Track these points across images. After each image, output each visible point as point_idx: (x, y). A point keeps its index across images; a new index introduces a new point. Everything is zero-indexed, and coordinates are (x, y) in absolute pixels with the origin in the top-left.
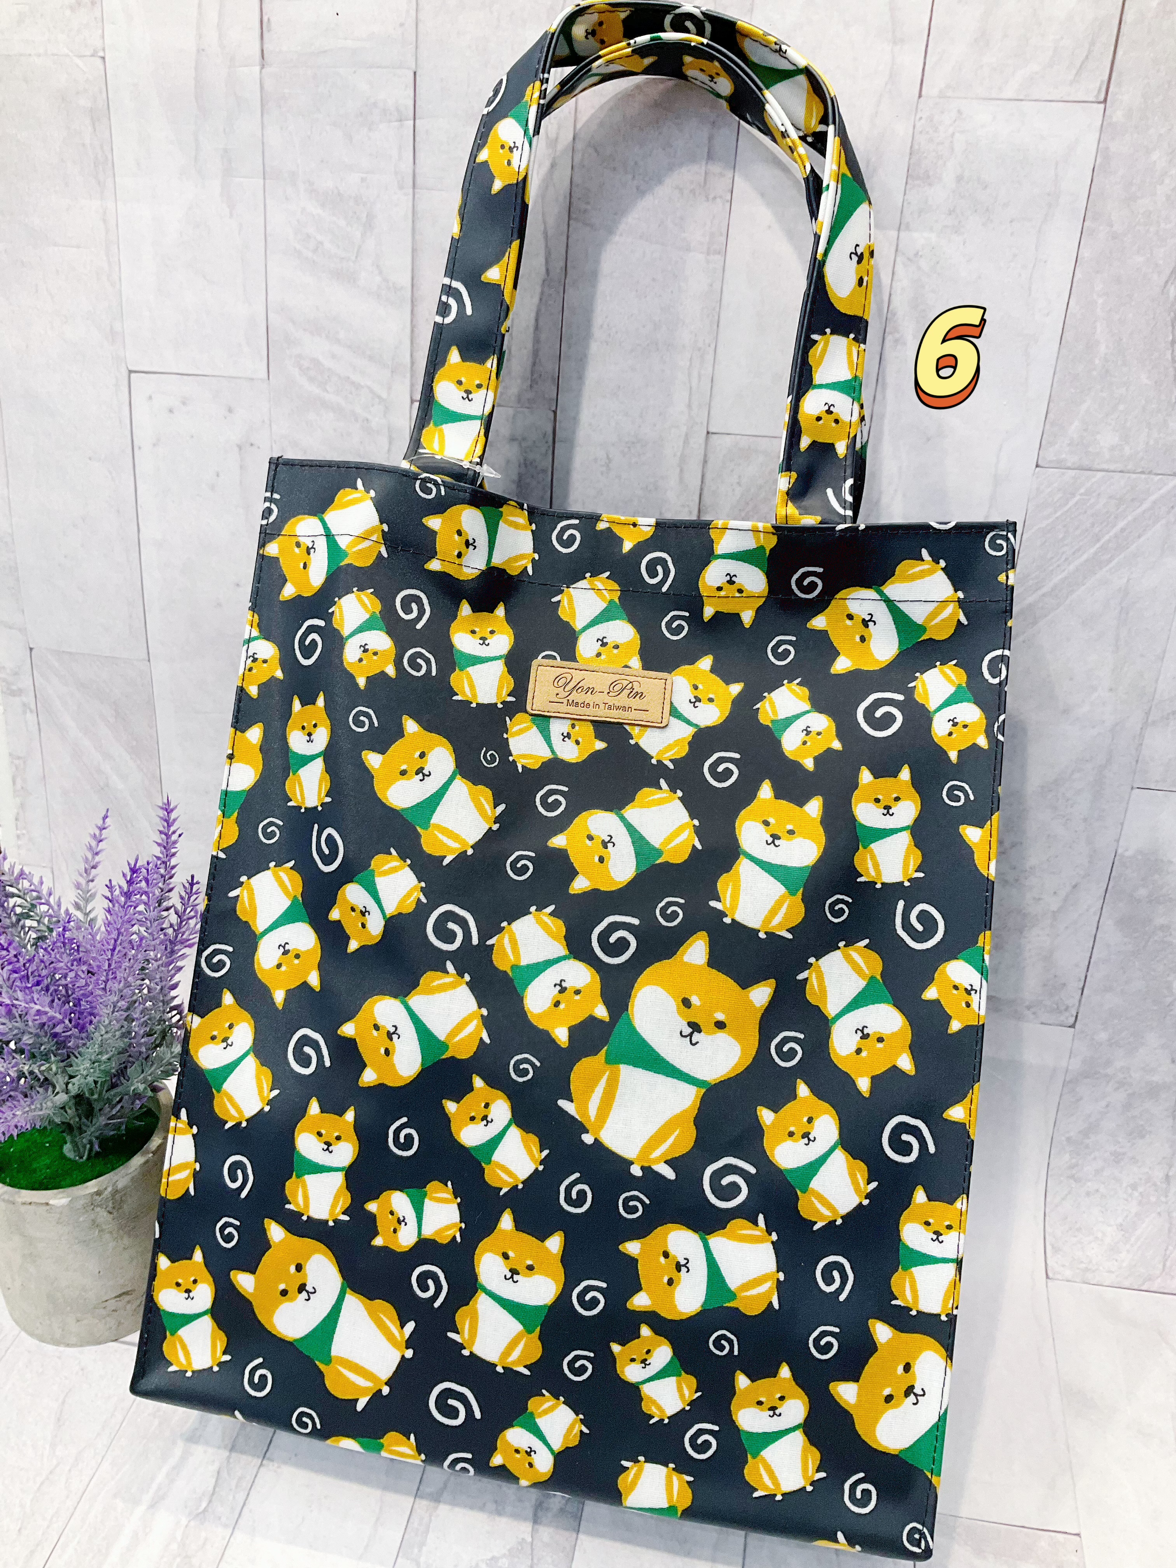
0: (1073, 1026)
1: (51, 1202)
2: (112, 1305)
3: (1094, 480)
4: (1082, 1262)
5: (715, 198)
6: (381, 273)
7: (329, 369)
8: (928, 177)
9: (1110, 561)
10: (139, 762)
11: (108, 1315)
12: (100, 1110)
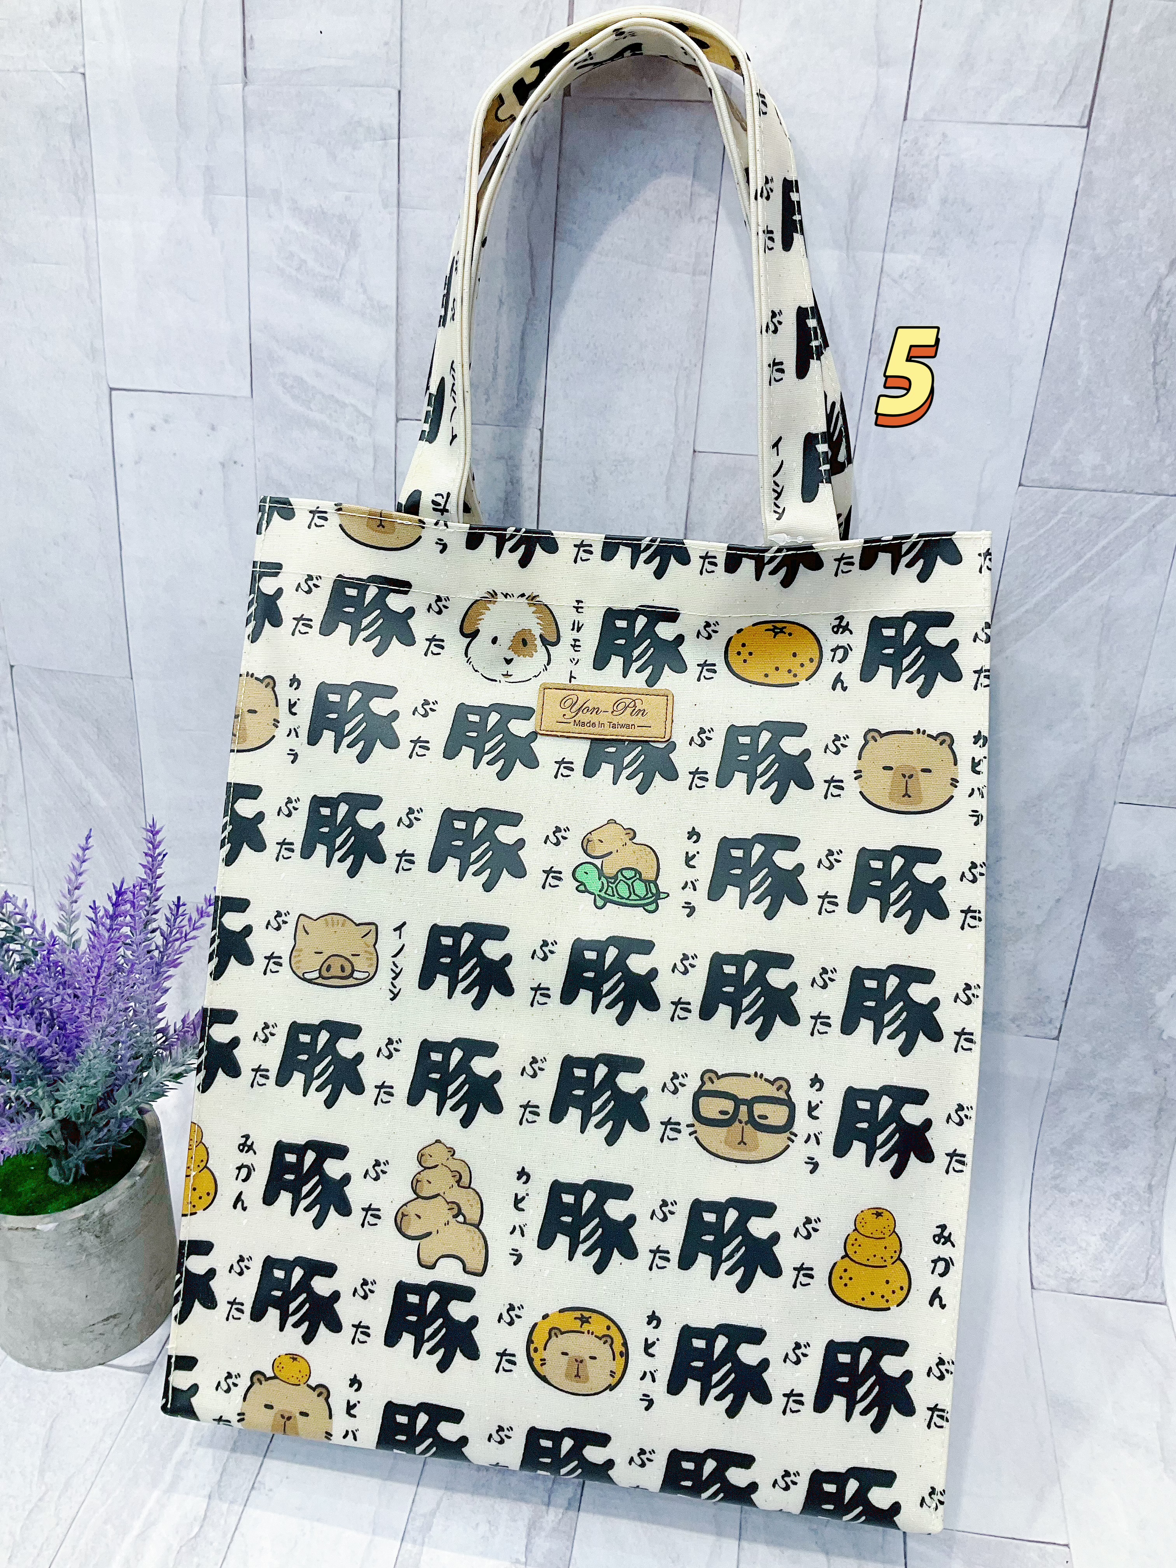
0: (1057, 1038)
1: (38, 1227)
2: (99, 1328)
3: (1076, 499)
4: (1066, 1272)
5: (700, 219)
6: (365, 291)
7: (313, 387)
8: (913, 199)
9: (1090, 579)
10: (121, 779)
11: (96, 1339)
12: (87, 1133)
